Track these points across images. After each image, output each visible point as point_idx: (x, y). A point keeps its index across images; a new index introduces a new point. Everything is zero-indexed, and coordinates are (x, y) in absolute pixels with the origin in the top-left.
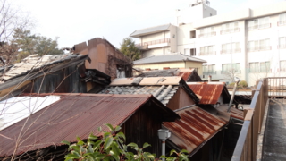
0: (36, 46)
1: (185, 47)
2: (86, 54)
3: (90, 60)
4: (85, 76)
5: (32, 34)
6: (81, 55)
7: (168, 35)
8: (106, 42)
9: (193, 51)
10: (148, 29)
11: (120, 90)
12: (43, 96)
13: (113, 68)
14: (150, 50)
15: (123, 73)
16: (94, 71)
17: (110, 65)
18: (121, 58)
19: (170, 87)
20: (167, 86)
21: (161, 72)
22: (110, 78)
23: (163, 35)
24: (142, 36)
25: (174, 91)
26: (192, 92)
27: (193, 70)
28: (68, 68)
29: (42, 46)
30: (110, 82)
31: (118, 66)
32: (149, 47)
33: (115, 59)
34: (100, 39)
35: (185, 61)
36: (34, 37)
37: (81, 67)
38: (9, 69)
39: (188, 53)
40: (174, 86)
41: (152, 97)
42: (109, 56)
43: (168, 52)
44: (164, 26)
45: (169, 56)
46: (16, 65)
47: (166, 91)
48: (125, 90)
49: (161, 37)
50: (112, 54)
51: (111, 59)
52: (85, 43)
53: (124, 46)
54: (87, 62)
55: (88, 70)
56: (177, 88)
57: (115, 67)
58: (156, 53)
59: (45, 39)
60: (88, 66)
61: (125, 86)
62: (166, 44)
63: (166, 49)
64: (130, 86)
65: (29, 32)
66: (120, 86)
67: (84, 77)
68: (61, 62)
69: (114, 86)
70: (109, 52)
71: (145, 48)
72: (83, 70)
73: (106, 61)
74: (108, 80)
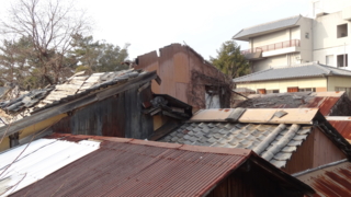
0: (99, 57)
1: (328, 52)
2: (152, 70)
3: (158, 80)
4: (150, 106)
5: (94, 42)
6: (144, 73)
7: (297, 35)
8: (188, 51)
9: (342, 59)
10: (263, 26)
11: (206, 129)
12: (77, 141)
13: (200, 91)
14: (267, 59)
15: (216, 100)
16: (165, 97)
17: (194, 86)
18: (213, 75)
19: (294, 127)
20: (289, 125)
21: (282, 97)
22: (191, 108)
23: (288, 34)
24: (252, 38)
25: (302, 136)
26: (339, 136)
27: (341, 93)
28: (124, 94)
29: (107, 56)
30: (191, 115)
31: (207, 88)
32: (265, 55)
33: (202, 77)
34: (178, 45)
35: (326, 77)
36: (96, 45)
37: (144, 91)
38: (48, 93)
39: (334, 63)
40: (301, 126)
41: (252, 154)
42: (193, 72)
43: (296, 62)
44: (291, 19)
45: (297, 68)
46: (57, 87)
47: (287, 135)
48: (215, 130)
49: (285, 38)
50: (197, 69)
51: (196, 77)
52: (155, 52)
53: (223, 55)
54: (154, 82)
55: (155, 96)
56: (308, 130)
57: (203, 89)
58: (276, 64)
59: (111, 47)
60: (157, 89)
61: (215, 122)
62: (293, 49)
63: (293, 58)
64: (224, 123)
65: (91, 38)
66: (207, 122)
67: (149, 108)
68: (112, 84)
69: (198, 122)
70: (192, 65)
71: (257, 56)
72: (148, 95)
73: (188, 80)
74: (189, 112)
